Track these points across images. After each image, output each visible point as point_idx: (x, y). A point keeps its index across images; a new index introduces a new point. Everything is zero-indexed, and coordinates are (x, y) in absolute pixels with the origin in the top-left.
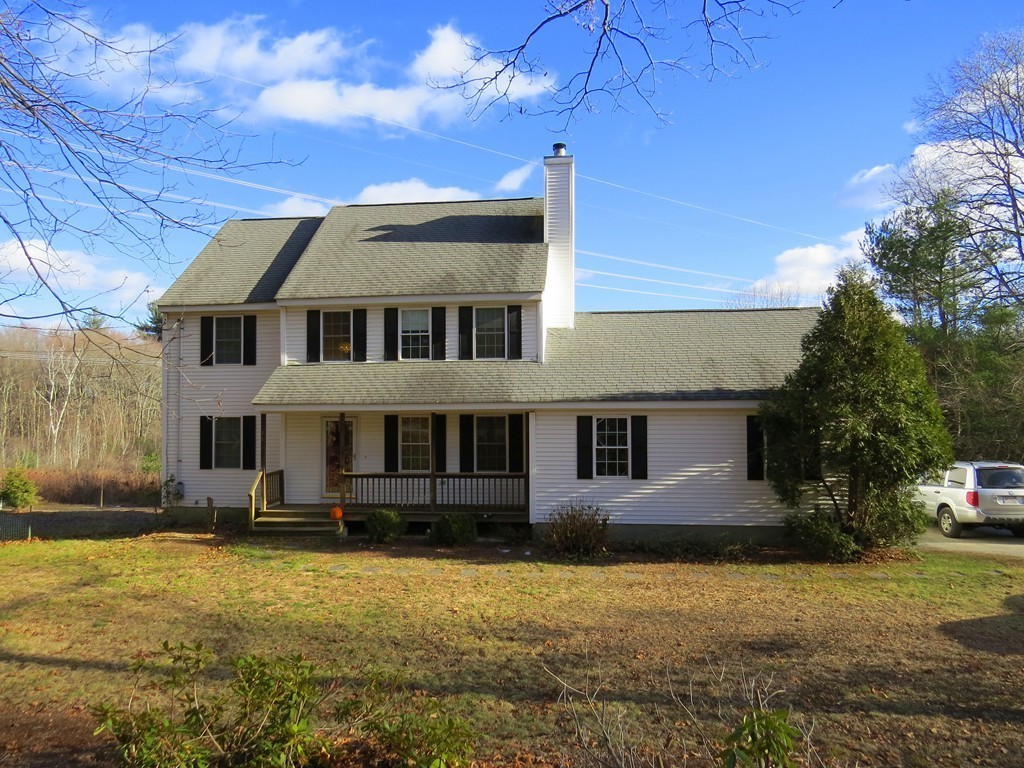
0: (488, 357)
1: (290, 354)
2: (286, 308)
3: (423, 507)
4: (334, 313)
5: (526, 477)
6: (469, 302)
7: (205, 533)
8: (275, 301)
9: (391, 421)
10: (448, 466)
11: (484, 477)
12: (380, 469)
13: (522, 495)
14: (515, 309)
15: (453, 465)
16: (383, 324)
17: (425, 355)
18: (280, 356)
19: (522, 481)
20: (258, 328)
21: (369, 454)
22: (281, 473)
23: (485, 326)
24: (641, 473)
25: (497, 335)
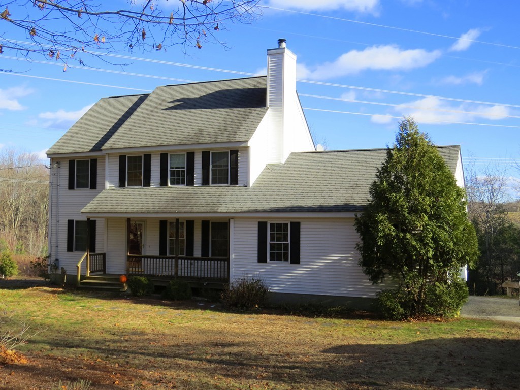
0: (219, 183)
1: (111, 182)
2: (109, 154)
3: (171, 277)
4: (134, 157)
5: (228, 260)
6: (208, 149)
7: (59, 288)
8: (101, 150)
9: (163, 224)
10: (195, 253)
11: (214, 260)
12: (157, 254)
13: (226, 273)
14: (235, 153)
15: (198, 253)
16: (159, 164)
17: (183, 183)
18: (105, 183)
19: (226, 262)
20: (98, 166)
21: (151, 245)
22: (104, 255)
23: (217, 163)
24: (296, 260)
25: (224, 169)
